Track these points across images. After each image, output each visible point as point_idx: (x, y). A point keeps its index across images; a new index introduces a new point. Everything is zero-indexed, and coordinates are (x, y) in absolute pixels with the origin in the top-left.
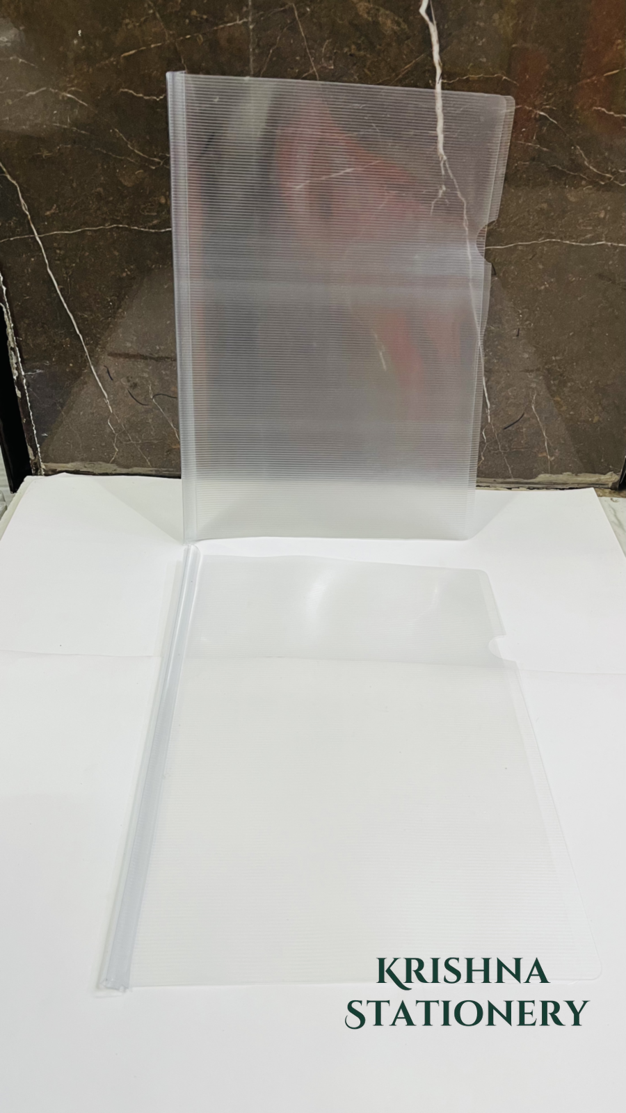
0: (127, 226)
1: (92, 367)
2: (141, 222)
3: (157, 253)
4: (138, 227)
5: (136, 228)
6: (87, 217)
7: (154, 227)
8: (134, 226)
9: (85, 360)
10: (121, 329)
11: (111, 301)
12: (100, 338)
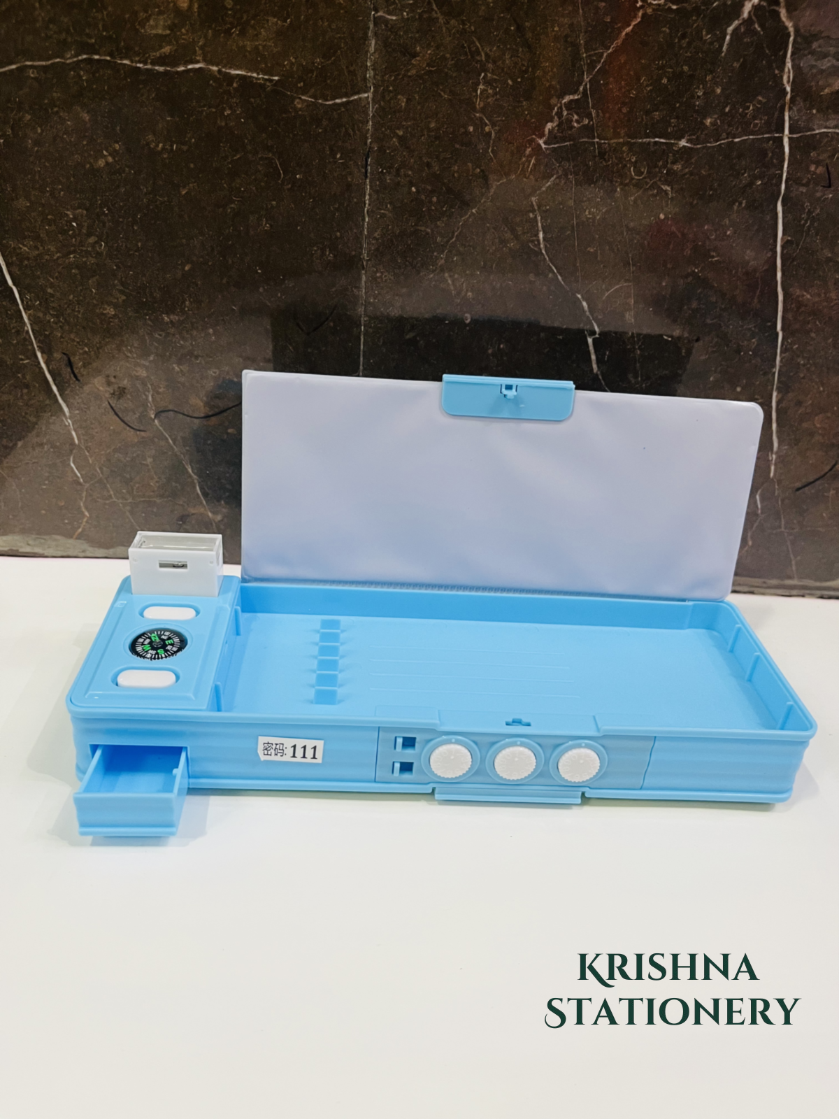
0: (108, 58)
1: (39, 355)
2: (137, 49)
3: (169, 119)
4: (132, 62)
5: (126, 62)
6: (29, 38)
7: (162, 61)
8: (121, 59)
9: (25, 339)
10: (94, 279)
11: (75, 219)
12: (52, 296)
